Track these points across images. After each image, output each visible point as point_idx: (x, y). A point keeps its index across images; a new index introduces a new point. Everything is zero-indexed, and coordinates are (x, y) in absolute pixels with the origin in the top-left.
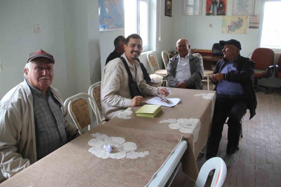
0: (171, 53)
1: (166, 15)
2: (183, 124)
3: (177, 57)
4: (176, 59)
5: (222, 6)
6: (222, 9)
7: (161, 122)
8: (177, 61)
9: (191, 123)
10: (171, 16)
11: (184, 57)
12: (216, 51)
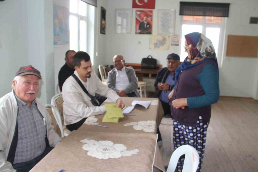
0: (106, 67)
1: (101, 33)
2: (144, 125)
3: (115, 70)
4: (114, 72)
5: (149, 27)
6: (149, 29)
7: (125, 125)
8: (115, 74)
9: (151, 124)
10: (104, 34)
11: (121, 70)
12: (144, 65)
